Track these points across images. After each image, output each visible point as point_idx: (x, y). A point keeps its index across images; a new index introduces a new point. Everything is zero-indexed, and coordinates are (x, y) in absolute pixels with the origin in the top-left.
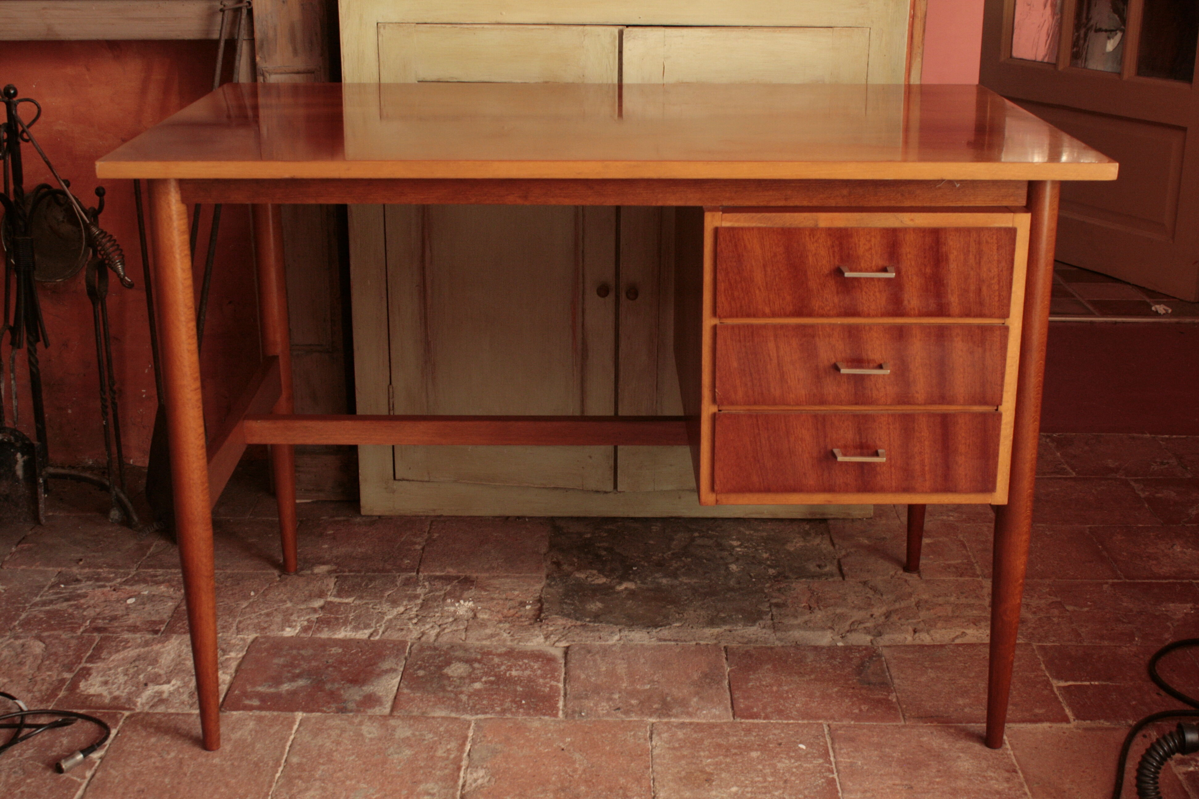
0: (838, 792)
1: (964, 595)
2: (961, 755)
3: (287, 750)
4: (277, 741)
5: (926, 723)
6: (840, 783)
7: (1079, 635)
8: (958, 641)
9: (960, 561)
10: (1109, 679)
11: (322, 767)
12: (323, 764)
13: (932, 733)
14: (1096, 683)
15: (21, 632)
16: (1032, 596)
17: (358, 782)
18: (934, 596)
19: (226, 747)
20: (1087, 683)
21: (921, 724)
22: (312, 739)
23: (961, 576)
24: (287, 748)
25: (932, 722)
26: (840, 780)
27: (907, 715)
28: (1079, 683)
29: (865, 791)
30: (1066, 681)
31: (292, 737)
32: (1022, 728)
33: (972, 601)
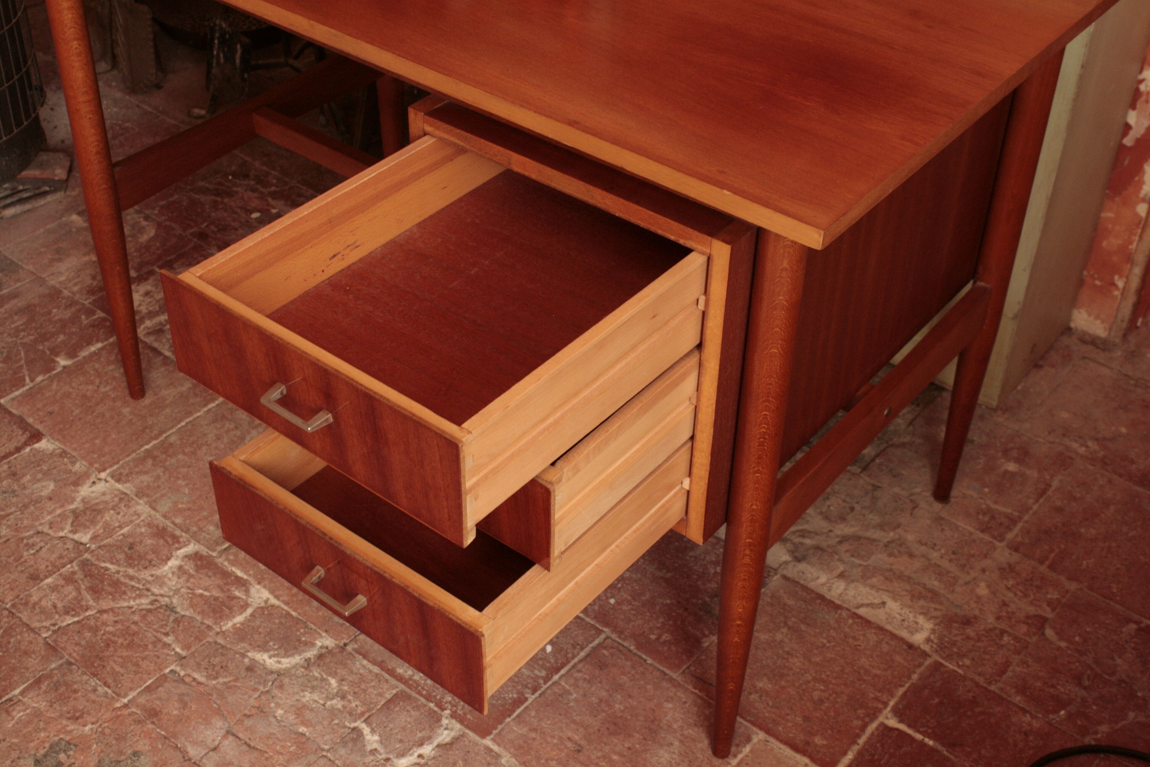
0: (510, 716)
1: (953, 556)
2: (676, 743)
3: (179, 426)
4: (183, 413)
5: (695, 688)
6: (527, 708)
7: (1004, 672)
8: (862, 611)
9: (1009, 511)
10: (951, 746)
11: (181, 456)
12: (184, 454)
13: (685, 703)
14: (931, 743)
15: (155, 214)
16: (1026, 596)
17: (187, 485)
18: (920, 542)
19: (147, 401)
20: (919, 737)
21: (690, 687)
22: (207, 425)
23: (982, 531)
24: (183, 424)
25: (700, 691)
26: (531, 704)
27: (692, 668)
28: (910, 732)
29: (535, 730)
30: (901, 721)
31: (198, 414)
32: (780, 749)
33: (953, 569)
